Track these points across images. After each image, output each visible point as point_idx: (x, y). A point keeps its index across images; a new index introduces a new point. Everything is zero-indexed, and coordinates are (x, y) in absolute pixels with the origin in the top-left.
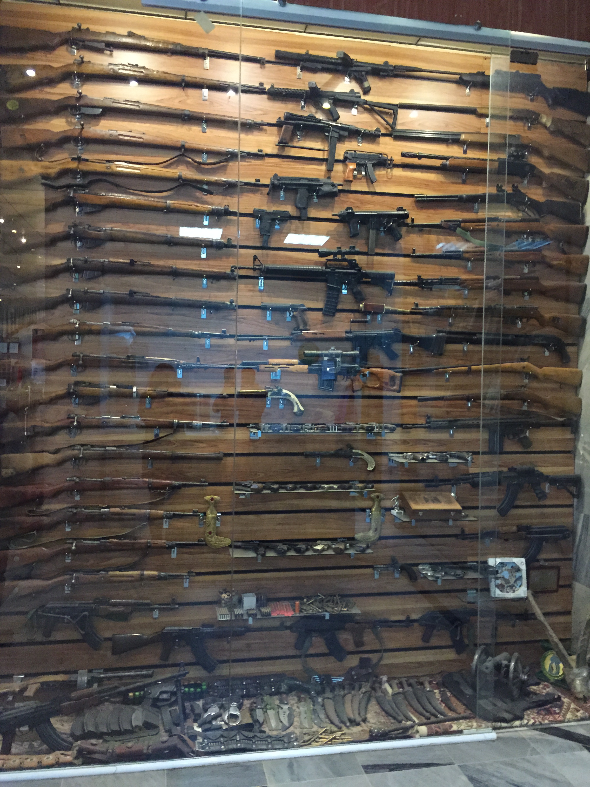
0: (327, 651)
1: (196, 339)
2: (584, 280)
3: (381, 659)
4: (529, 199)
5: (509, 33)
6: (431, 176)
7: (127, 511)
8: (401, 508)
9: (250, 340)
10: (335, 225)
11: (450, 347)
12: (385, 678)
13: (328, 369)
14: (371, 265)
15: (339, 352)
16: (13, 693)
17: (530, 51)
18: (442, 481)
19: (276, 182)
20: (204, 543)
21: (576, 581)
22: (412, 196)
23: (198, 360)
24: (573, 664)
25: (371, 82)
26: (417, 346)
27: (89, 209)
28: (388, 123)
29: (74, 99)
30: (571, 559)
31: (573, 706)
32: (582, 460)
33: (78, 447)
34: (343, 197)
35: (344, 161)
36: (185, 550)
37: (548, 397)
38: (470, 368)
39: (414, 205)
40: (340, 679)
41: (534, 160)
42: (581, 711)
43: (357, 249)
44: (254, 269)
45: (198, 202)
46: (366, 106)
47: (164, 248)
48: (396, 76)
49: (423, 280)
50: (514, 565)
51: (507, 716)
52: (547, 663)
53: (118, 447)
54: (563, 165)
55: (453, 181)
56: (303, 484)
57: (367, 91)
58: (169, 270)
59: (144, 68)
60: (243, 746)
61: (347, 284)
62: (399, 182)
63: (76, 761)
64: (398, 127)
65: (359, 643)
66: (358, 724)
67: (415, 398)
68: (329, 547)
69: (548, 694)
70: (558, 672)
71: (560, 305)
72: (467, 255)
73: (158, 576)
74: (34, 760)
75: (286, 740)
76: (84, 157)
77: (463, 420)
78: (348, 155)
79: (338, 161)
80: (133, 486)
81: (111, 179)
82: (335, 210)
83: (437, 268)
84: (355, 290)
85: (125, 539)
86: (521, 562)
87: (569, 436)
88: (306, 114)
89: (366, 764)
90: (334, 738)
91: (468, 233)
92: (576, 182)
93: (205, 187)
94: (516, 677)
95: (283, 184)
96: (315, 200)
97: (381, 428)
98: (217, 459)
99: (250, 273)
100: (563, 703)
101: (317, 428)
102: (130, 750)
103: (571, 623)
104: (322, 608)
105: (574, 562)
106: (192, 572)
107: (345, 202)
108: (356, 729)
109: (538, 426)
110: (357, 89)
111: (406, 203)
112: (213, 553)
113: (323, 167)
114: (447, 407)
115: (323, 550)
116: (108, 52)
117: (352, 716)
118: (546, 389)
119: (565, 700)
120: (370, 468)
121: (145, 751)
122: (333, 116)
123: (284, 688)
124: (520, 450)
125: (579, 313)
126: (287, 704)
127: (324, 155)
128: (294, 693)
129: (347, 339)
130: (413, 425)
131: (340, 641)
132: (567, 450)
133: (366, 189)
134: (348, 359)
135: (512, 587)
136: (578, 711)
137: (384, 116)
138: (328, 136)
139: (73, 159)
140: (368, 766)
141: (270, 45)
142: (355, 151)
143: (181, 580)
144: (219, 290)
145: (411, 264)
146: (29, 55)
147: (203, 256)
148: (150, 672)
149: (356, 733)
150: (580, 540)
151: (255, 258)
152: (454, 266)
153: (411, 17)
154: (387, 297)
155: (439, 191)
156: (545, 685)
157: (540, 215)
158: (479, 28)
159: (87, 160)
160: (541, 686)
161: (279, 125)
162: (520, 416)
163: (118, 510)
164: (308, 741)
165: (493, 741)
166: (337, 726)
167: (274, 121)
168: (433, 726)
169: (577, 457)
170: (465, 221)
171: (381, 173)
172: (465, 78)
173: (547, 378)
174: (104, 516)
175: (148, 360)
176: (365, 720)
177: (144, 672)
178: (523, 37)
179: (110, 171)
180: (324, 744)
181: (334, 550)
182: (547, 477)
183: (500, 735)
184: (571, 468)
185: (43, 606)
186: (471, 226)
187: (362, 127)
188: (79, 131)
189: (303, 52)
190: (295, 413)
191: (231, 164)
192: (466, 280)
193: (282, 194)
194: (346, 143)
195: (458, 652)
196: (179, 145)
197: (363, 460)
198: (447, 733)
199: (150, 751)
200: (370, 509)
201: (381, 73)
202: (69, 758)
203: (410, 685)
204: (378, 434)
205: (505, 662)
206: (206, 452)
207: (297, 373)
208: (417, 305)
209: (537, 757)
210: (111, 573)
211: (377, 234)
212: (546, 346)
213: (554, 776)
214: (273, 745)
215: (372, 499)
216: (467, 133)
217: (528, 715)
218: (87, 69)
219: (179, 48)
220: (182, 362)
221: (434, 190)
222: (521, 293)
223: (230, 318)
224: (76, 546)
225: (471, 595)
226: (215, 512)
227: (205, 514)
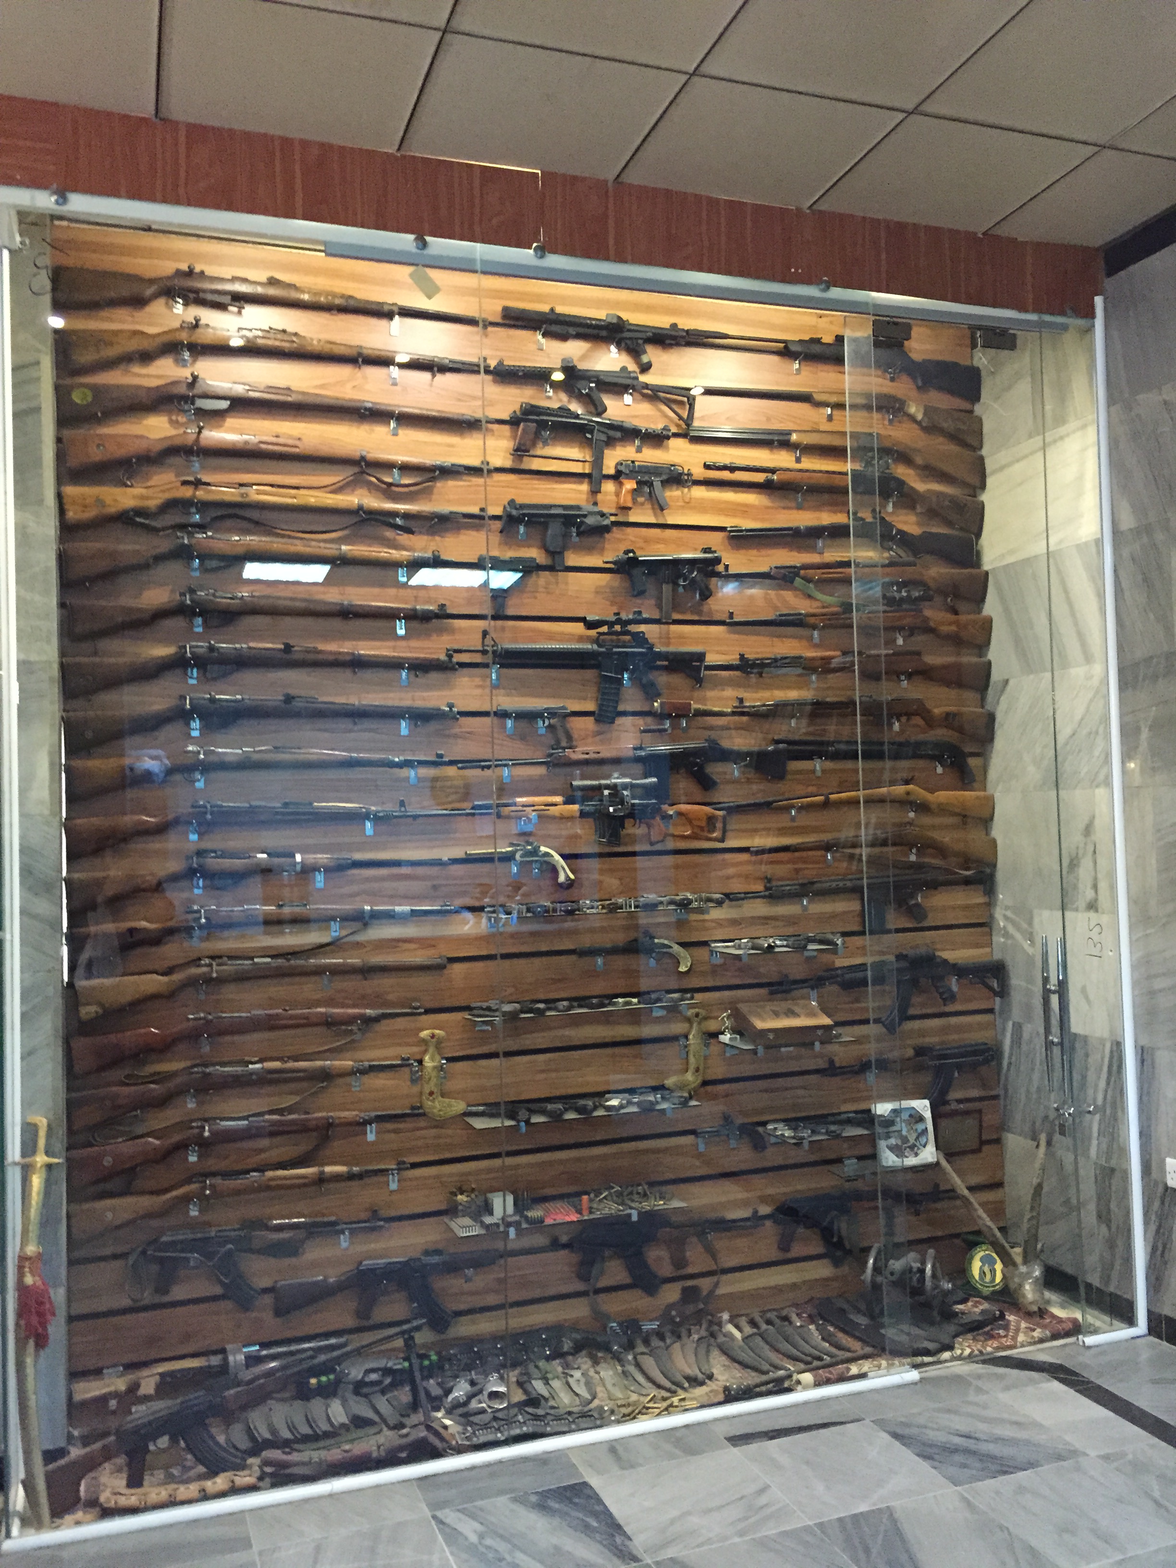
0: (628, 1281)
1: (396, 771)
2: (986, 655)
3: (716, 1285)
4: (899, 531)
5: (868, 296)
6: (750, 498)
7: (291, 1065)
8: (734, 1031)
9: (483, 768)
10: (606, 577)
11: (794, 765)
12: (726, 1316)
13: (611, 809)
14: (667, 639)
15: (628, 780)
16: (116, 1395)
17: (899, 320)
18: (795, 982)
19: (514, 512)
20: (421, 1111)
21: (1008, 1131)
22: (722, 529)
23: (402, 804)
24: (1019, 1260)
25: (652, 354)
26: (746, 766)
27: (214, 564)
28: (681, 418)
29: (184, 386)
30: (996, 1097)
31: (1023, 1325)
32: (1003, 936)
33: (207, 961)
34: (616, 532)
35: (617, 477)
36: (390, 1126)
37: (946, 838)
38: (827, 799)
39: (726, 542)
40: (654, 1326)
41: (901, 471)
42: (1039, 1330)
43: (645, 615)
44: (484, 652)
45: (389, 547)
46: (646, 391)
47: (337, 623)
48: (689, 344)
49: (747, 660)
50: (913, 1112)
51: (931, 1346)
52: (976, 1266)
53: (272, 957)
54: (944, 477)
55: (782, 505)
56: (582, 1001)
57: (645, 368)
58: (348, 658)
59: (296, 334)
60: (531, 1430)
61: (632, 672)
62: (702, 507)
63: (261, 1484)
64: (696, 423)
65: (679, 1262)
66: (702, 1384)
67: (746, 850)
68: (630, 1103)
69: (983, 1312)
70: (993, 1279)
71: (953, 693)
72: (812, 620)
73: (348, 1172)
74: (193, 1489)
75: (596, 1415)
76: (205, 478)
77: (820, 882)
78: (622, 468)
79: (608, 477)
80: (302, 1021)
81: (248, 513)
82: (606, 553)
83: (766, 640)
84: (644, 681)
85: (289, 1114)
86: (923, 1106)
87: (981, 899)
88: (555, 405)
89: (731, 1434)
90: (671, 1406)
91: (811, 585)
92: (965, 505)
93: (398, 521)
94: (936, 1287)
95: (524, 515)
96: (575, 539)
97: (701, 900)
98: (440, 967)
99: (478, 658)
100: (1009, 1321)
101: (603, 907)
102: (349, 1454)
103: (1002, 1202)
104: (622, 1204)
105: (1002, 1102)
106: (404, 1163)
107: (620, 540)
108: (699, 1392)
109: (934, 885)
110: (632, 367)
111: (715, 540)
112: (436, 1127)
113: (584, 487)
114: (794, 863)
115: (621, 1107)
116: (235, 309)
117: (689, 1371)
118: (941, 827)
119: (1011, 1318)
120: (683, 969)
121: (375, 1455)
122: (596, 409)
123: (567, 1345)
124: (910, 925)
125: (983, 707)
126: (578, 1368)
127: (584, 468)
128: (584, 1352)
129: (638, 760)
130: (745, 893)
131: (650, 1261)
132: (981, 921)
133: (653, 520)
134: (639, 791)
135: (912, 1147)
136: (1034, 1330)
137: (674, 407)
138: (592, 439)
139: (185, 483)
140: (735, 1436)
141: (494, 298)
142: (633, 462)
143: (384, 1179)
144: (429, 687)
145: (728, 636)
146: (104, 313)
147: (401, 632)
148: (342, 1340)
149: (701, 1396)
150: (1010, 1064)
151: (485, 633)
152: (792, 637)
153: (728, 272)
154: (693, 688)
155: (763, 520)
156: (977, 1302)
157: (915, 555)
158: (827, 288)
159: (208, 484)
160: (970, 1304)
161: (513, 422)
162: (907, 871)
163: (276, 1065)
164: (629, 1415)
165: (915, 1383)
166: (668, 1390)
167: (506, 416)
168: (820, 1371)
169: (994, 933)
170: (805, 567)
171: (673, 494)
172: (793, 348)
173: (943, 810)
174: (254, 1077)
175: (318, 808)
176: (710, 1377)
177: (333, 1341)
178: (889, 300)
179: (247, 500)
180: (659, 1414)
181: (638, 1104)
182: (954, 965)
183: (924, 1375)
184: (988, 950)
185: (156, 1240)
186: (817, 574)
187: (643, 425)
188: (195, 436)
189: (545, 308)
190: (561, 885)
191: (439, 484)
192: (813, 659)
193: (522, 529)
194: (618, 448)
195: (837, 1263)
196: (357, 455)
197: (672, 956)
198: (843, 1379)
199: (383, 1454)
200: (686, 1037)
201: (668, 342)
202: (250, 1480)
203: (769, 1322)
204: (700, 911)
205: (916, 1265)
206: (418, 957)
207: (562, 818)
208: (741, 700)
209: (985, 1397)
210: (270, 1174)
211: (674, 591)
212: (939, 759)
213: (1014, 1418)
214: (577, 1425)
215: (689, 1020)
216: (800, 431)
217: (961, 1344)
218: (204, 337)
219: (352, 303)
220: (373, 808)
221: (755, 519)
222: (895, 677)
223: (447, 732)
224: (209, 1131)
225: (851, 1166)
226: (438, 1057)
227: (420, 1062)
